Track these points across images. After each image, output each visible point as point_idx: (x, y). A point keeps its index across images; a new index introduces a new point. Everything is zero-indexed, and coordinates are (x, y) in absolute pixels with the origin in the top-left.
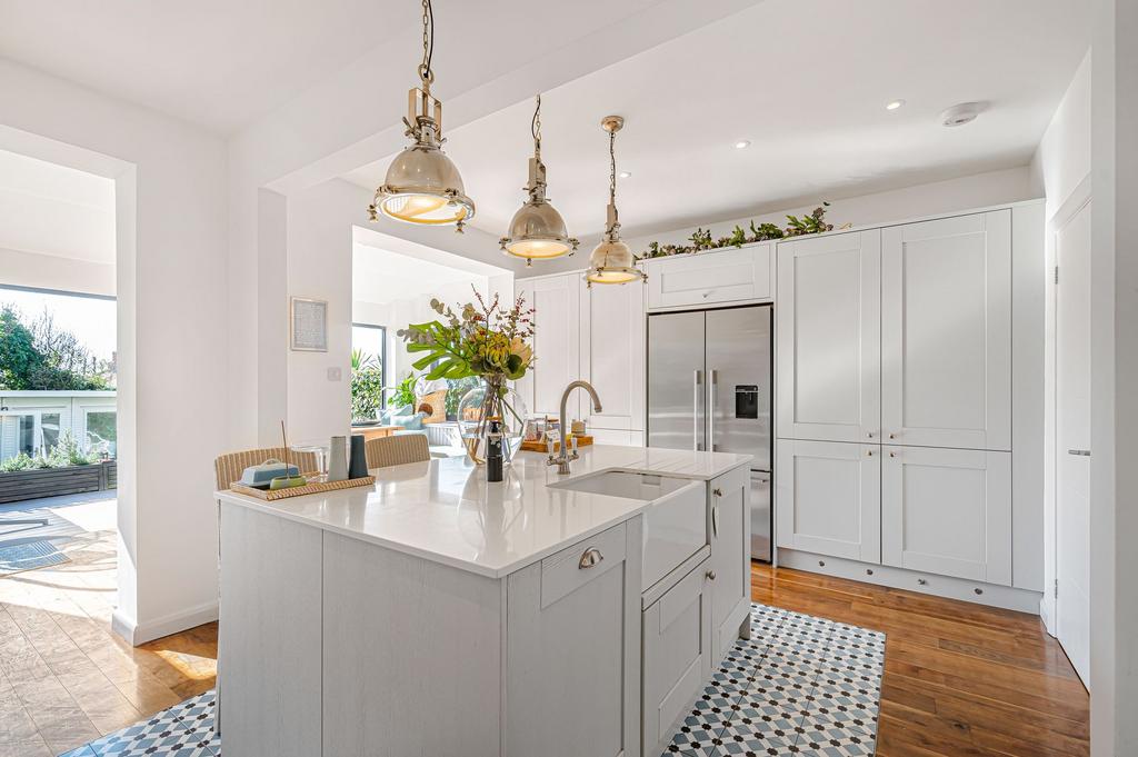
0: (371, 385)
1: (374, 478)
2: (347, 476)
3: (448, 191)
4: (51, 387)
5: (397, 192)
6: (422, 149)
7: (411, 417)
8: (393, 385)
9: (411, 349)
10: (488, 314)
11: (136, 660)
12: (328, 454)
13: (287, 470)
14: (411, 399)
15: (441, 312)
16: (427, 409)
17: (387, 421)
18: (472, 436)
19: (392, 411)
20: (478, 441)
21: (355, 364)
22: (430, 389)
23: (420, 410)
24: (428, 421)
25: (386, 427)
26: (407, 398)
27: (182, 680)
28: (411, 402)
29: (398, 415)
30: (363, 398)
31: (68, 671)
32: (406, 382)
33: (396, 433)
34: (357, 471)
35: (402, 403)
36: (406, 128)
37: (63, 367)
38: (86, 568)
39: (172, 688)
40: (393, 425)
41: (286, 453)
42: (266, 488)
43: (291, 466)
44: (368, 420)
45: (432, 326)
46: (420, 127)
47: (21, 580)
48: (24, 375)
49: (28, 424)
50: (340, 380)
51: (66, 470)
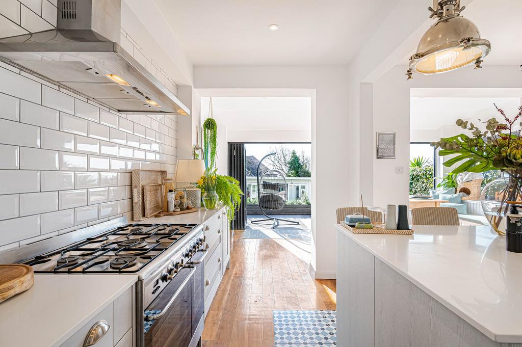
0: (428, 176)
1: (413, 231)
2: (395, 227)
3: (463, 40)
4: (304, 176)
5: (422, 56)
6: (443, 21)
7: (455, 195)
8: (442, 176)
9: (441, 154)
10: (511, 123)
11: (316, 285)
12: (386, 213)
13: (364, 219)
14: (454, 184)
15: (465, 127)
16: (466, 191)
17: (437, 197)
18: (495, 214)
19: (440, 191)
20: (500, 218)
21: (419, 164)
22: (468, 178)
23: (460, 191)
24: (466, 198)
25: (437, 200)
26: (451, 184)
27: (328, 301)
28: (454, 186)
29: (444, 194)
30: (423, 183)
31: (296, 279)
32: (451, 174)
33: (442, 205)
34: (402, 225)
35: (449, 187)
36: (430, 13)
37: (307, 169)
38: (306, 242)
39: (324, 302)
40: (440, 199)
41: (363, 210)
42: (353, 226)
43: (365, 217)
44: (424, 196)
45: (459, 138)
46: (442, 8)
47: (290, 242)
48: (297, 172)
49: (297, 188)
50: (402, 173)
51: (304, 206)
